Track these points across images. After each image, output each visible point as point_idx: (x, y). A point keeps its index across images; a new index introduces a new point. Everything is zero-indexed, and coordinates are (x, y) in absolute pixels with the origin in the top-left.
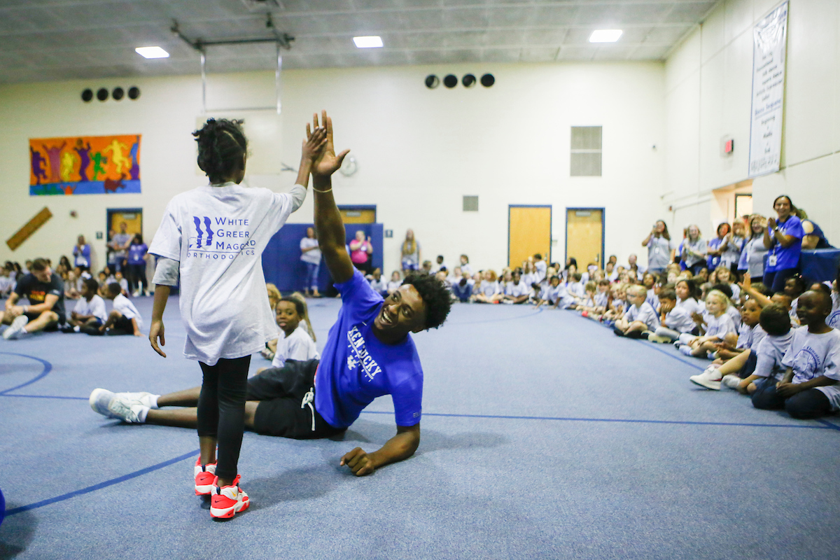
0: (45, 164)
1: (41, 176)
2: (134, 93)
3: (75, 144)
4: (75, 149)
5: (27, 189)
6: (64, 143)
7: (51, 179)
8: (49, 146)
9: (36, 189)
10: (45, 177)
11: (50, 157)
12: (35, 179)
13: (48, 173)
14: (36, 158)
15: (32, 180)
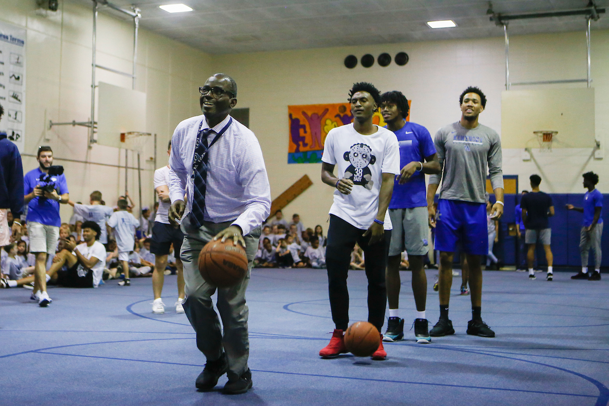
0: (305, 132)
1: (301, 143)
2: (402, 59)
3: (338, 112)
4: (338, 116)
5: (285, 157)
6: (326, 110)
7: (310, 147)
8: (309, 113)
9: (294, 158)
10: (305, 145)
11: (310, 125)
12: (295, 147)
13: (308, 140)
14: (295, 126)
15: (291, 147)
